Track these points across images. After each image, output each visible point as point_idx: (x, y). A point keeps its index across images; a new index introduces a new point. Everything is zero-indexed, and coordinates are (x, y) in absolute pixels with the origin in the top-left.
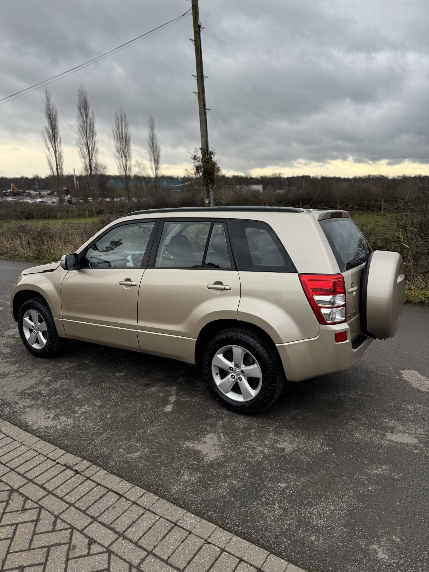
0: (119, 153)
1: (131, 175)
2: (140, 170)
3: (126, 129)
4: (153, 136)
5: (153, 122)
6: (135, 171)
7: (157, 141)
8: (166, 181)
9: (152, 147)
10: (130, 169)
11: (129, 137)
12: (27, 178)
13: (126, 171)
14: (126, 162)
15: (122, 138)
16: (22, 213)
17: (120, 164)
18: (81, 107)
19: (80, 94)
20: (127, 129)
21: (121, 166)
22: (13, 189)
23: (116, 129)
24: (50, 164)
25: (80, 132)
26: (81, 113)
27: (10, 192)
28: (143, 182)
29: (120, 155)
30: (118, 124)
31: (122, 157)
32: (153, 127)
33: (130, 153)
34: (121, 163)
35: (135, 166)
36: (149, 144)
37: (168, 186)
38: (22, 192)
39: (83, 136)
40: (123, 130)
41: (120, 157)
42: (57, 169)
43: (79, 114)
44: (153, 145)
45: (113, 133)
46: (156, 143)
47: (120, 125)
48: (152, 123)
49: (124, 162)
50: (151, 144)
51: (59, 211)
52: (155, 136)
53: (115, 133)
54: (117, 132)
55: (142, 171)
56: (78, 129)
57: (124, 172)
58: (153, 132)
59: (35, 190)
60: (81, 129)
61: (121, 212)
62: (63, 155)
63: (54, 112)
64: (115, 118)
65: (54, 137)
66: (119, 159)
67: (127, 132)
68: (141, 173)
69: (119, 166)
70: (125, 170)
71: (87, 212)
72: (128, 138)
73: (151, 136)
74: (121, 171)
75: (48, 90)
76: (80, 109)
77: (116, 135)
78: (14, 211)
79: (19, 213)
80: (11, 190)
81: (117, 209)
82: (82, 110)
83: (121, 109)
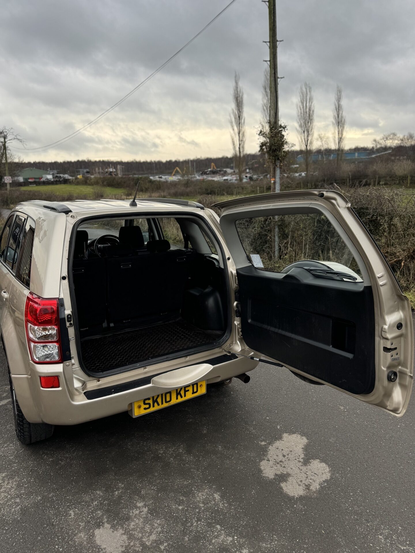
0: (302, 127)
1: (311, 149)
2: (322, 143)
3: (310, 103)
4: (339, 107)
5: (340, 92)
6: (316, 145)
7: (342, 112)
8: (358, 153)
9: (337, 118)
10: (311, 143)
11: (313, 111)
12: (227, 158)
13: (306, 146)
14: (308, 136)
15: (306, 112)
16: (206, 190)
17: (301, 139)
18: (267, 87)
19: (266, 73)
20: (312, 103)
21: (302, 141)
22: (213, 168)
23: (300, 104)
24: (234, 144)
25: (264, 110)
26: (266, 92)
27: (210, 171)
28: (324, 156)
29: (302, 129)
30: (303, 99)
31: (304, 132)
32: (340, 98)
33: (312, 127)
34: (303, 138)
35: (317, 140)
36: (334, 116)
37: (359, 158)
38: (220, 171)
39: (266, 114)
40: (308, 104)
41: (303, 132)
42: (239, 148)
43: (264, 93)
44: (338, 117)
45: (297, 108)
46: (342, 114)
47: (304, 100)
48: (339, 94)
49: (306, 137)
50: (337, 116)
51: (235, 188)
52: (341, 107)
53: (299, 108)
54: (301, 107)
55: (324, 144)
56: (262, 107)
57: (305, 147)
58: (340, 103)
59: (232, 168)
60: (265, 108)
61: (289, 187)
62: (245, 134)
63: (241, 95)
64: (300, 93)
65: (239, 117)
66: (301, 134)
67: (311, 105)
68: (323, 147)
69: (301, 141)
70: (306, 144)
71: (258, 188)
72: (311, 112)
73: (337, 107)
74: (301, 145)
75: (237, 74)
76: (265, 89)
77: (299, 110)
78: (200, 188)
79: (204, 190)
80: (211, 168)
81: (285, 185)
82: (267, 90)
83: (306, 83)
